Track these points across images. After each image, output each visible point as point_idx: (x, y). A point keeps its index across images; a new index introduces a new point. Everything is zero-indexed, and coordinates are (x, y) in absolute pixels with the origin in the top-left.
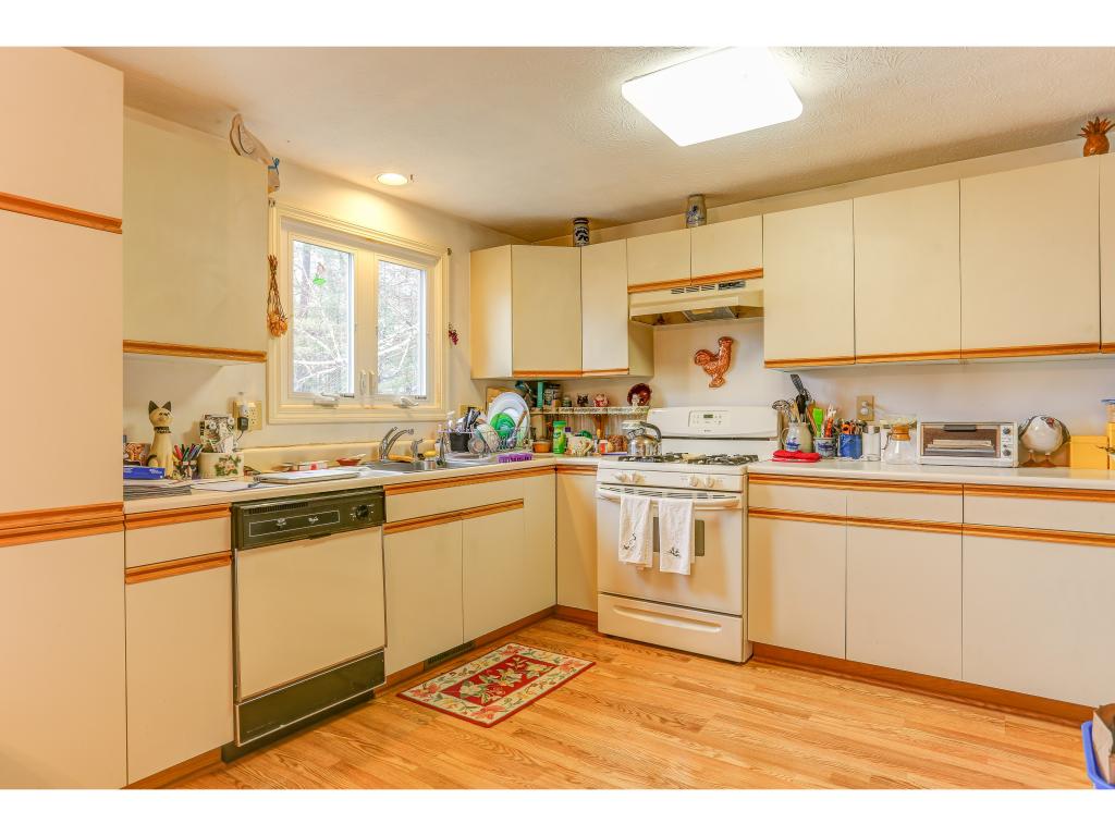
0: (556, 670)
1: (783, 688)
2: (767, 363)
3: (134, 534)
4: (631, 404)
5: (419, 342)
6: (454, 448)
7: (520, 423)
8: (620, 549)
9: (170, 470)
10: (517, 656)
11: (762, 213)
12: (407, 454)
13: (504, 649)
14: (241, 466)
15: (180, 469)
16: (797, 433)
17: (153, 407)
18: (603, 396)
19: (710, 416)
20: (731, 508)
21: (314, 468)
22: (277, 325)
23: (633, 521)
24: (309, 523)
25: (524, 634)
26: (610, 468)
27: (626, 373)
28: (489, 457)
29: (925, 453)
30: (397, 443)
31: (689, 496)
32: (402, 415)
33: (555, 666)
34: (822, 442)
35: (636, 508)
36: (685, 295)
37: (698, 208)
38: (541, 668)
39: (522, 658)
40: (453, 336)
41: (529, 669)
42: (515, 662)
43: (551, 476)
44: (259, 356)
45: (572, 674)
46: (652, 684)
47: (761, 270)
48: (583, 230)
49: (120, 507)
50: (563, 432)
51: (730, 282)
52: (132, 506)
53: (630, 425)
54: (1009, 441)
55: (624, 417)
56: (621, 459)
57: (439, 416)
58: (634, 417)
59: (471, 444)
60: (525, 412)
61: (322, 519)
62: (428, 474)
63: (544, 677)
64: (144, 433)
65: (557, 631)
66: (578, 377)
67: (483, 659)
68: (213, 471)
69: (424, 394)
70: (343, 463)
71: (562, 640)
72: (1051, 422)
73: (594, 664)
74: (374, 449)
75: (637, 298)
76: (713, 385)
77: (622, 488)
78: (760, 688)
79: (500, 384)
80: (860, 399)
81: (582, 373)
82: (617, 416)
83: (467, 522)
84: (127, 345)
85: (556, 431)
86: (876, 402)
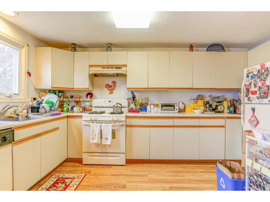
0: (75, 180)
1: (138, 170)
2: (127, 88)
4: (87, 98)
5: (14, 75)
6: (32, 112)
7: (56, 103)
8: (91, 139)
10: (60, 178)
11: (127, 51)
12: (12, 114)
13: (54, 176)
16: (132, 106)
18: (78, 95)
19: (110, 102)
20: (122, 125)
23: (95, 131)
25: (58, 170)
26: (86, 116)
27: (88, 89)
28: (47, 114)
29: (162, 110)
31: (111, 123)
32: (9, 100)
33: (74, 178)
34: (138, 108)
35: (96, 127)
36: (106, 69)
37: (109, 47)
38: (70, 180)
39: (62, 178)
40: (29, 74)
41: (66, 181)
42: (60, 180)
43: (66, 119)
45: (81, 179)
46: (105, 177)
47: (126, 65)
48: (74, 47)
50: (67, 106)
51: (118, 67)
53: (88, 104)
54: (177, 107)
55: (85, 101)
56: (89, 113)
57: (24, 101)
58: (89, 101)
59: (40, 110)
60: (58, 100)
63: (73, 183)
65: (69, 167)
66: (72, 90)
67: (47, 182)
69: (17, 93)
71: (72, 169)
72: (183, 103)
73: (86, 174)
75: (91, 69)
76: (110, 94)
77: (91, 122)
78: (133, 171)
79: (44, 91)
80: (146, 98)
81: (74, 88)
82: (83, 101)
85: (65, 106)
86: (149, 99)
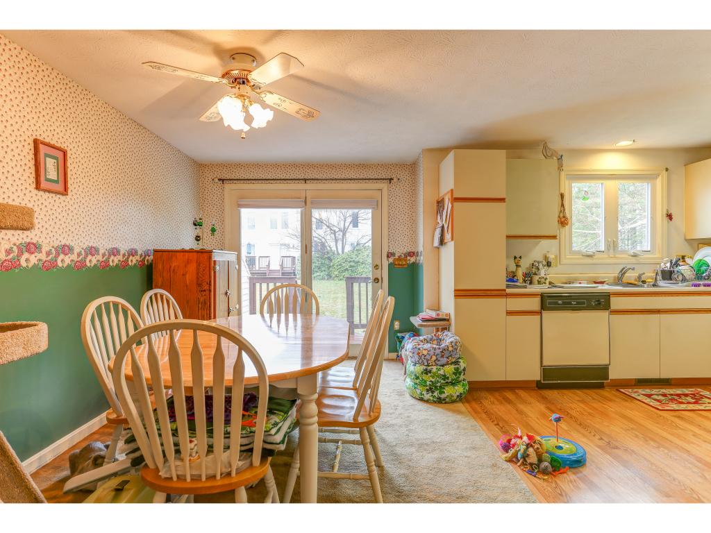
3: (510, 300)
6: (664, 278)
9: (521, 281)
10: (698, 394)
12: (636, 280)
13: (692, 390)
14: (547, 282)
15: (525, 281)
17: (515, 258)
21: (580, 283)
22: (563, 221)
24: (572, 304)
28: (686, 283)
30: (626, 275)
32: (633, 260)
39: (701, 395)
40: (670, 217)
41: (703, 400)
42: (695, 395)
44: (554, 237)
49: (505, 290)
52: (509, 291)
57: (658, 261)
59: (674, 276)
61: (578, 303)
62: (646, 289)
64: (513, 268)
67: (674, 390)
68: (537, 282)
69: (649, 249)
70: (595, 283)
74: (615, 277)
79: (707, 241)
83: (663, 316)
84: (508, 237)
